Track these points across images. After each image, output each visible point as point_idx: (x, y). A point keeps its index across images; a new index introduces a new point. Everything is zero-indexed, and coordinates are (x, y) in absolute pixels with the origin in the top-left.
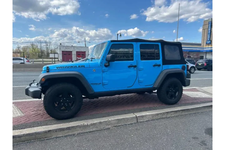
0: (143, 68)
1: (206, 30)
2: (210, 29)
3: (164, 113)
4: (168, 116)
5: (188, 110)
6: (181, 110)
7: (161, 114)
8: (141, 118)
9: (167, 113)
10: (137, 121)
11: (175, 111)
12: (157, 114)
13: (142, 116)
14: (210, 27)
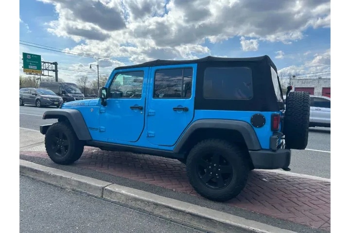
0: (154, 113)
3: (148, 202)
4: (157, 212)
5: (209, 221)
6: (191, 214)
7: (142, 201)
8: (108, 193)
9: (156, 205)
10: (102, 196)
11: (174, 209)
12: (136, 199)
13: (111, 192)
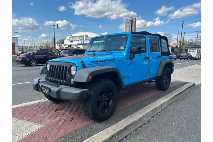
1: (128, 27)
2: (131, 27)
10: (162, 109)
14: (131, 25)
